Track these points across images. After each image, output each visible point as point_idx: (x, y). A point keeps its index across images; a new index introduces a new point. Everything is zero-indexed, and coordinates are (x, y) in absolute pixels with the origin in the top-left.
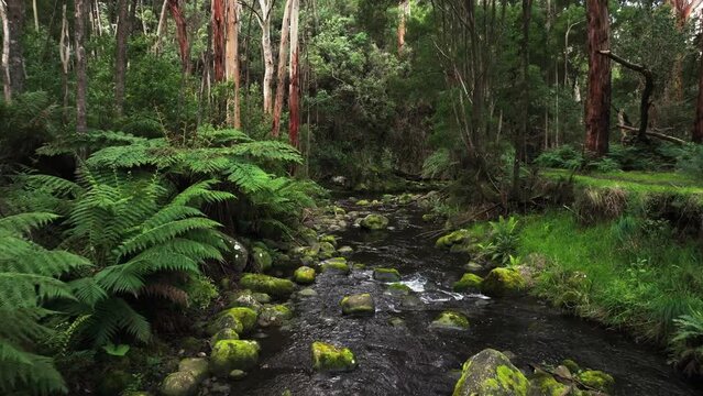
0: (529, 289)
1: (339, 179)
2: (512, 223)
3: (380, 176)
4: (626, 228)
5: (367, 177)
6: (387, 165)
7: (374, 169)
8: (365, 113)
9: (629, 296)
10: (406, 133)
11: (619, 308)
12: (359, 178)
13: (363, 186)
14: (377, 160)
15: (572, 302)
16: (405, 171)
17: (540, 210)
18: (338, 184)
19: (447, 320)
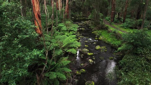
0: (102, 40)
1: (73, 18)
2: (101, 31)
3: (80, 17)
4: (111, 34)
5: (78, 17)
6: (81, 15)
7: (79, 16)
8: (77, 5)
9: (109, 41)
10: (84, 9)
11: (108, 42)
12: (76, 17)
13: (77, 19)
14: (79, 14)
15: (105, 41)
16: (84, 15)
17: (104, 30)
18: (73, 19)
19: (94, 43)
